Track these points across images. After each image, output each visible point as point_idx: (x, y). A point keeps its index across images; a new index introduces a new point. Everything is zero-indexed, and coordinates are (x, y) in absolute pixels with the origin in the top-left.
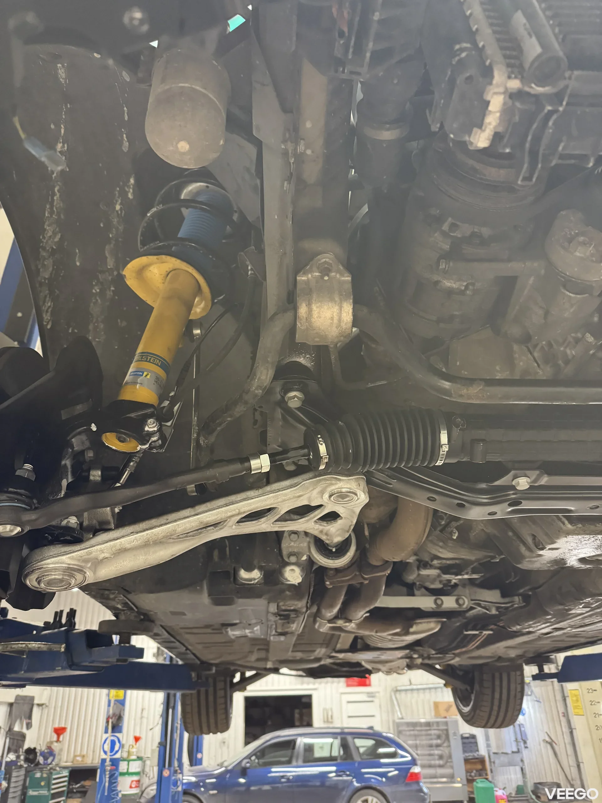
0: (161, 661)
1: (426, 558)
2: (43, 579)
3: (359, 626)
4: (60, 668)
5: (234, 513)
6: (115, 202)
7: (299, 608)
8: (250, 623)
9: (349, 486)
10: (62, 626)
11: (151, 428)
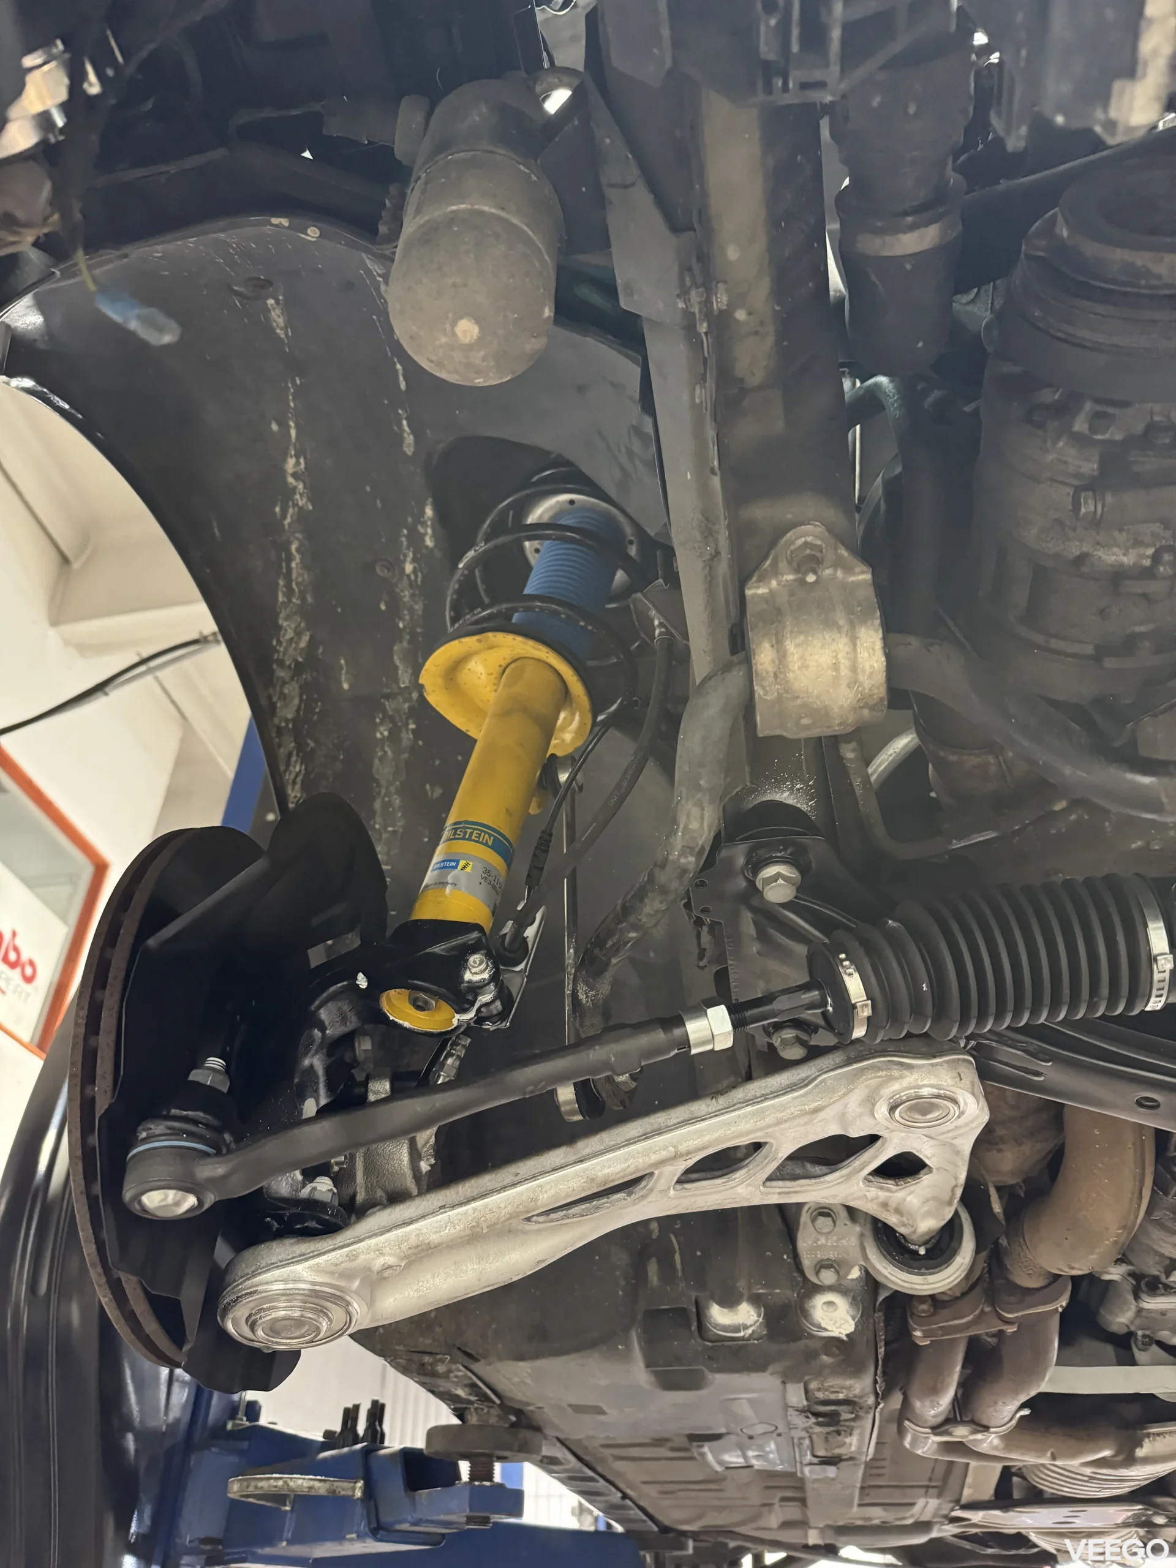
0: (588, 1526)
1: (1154, 1269)
2: (260, 1318)
3: (1008, 1439)
4: (354, 1536)
5: (664, 1154)
6: (402, 557)
7: (855, 1396)
8: (751, 1433)
9: (933, 1081)
10: (356, 1440)
11: (475, 973)
